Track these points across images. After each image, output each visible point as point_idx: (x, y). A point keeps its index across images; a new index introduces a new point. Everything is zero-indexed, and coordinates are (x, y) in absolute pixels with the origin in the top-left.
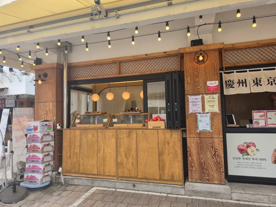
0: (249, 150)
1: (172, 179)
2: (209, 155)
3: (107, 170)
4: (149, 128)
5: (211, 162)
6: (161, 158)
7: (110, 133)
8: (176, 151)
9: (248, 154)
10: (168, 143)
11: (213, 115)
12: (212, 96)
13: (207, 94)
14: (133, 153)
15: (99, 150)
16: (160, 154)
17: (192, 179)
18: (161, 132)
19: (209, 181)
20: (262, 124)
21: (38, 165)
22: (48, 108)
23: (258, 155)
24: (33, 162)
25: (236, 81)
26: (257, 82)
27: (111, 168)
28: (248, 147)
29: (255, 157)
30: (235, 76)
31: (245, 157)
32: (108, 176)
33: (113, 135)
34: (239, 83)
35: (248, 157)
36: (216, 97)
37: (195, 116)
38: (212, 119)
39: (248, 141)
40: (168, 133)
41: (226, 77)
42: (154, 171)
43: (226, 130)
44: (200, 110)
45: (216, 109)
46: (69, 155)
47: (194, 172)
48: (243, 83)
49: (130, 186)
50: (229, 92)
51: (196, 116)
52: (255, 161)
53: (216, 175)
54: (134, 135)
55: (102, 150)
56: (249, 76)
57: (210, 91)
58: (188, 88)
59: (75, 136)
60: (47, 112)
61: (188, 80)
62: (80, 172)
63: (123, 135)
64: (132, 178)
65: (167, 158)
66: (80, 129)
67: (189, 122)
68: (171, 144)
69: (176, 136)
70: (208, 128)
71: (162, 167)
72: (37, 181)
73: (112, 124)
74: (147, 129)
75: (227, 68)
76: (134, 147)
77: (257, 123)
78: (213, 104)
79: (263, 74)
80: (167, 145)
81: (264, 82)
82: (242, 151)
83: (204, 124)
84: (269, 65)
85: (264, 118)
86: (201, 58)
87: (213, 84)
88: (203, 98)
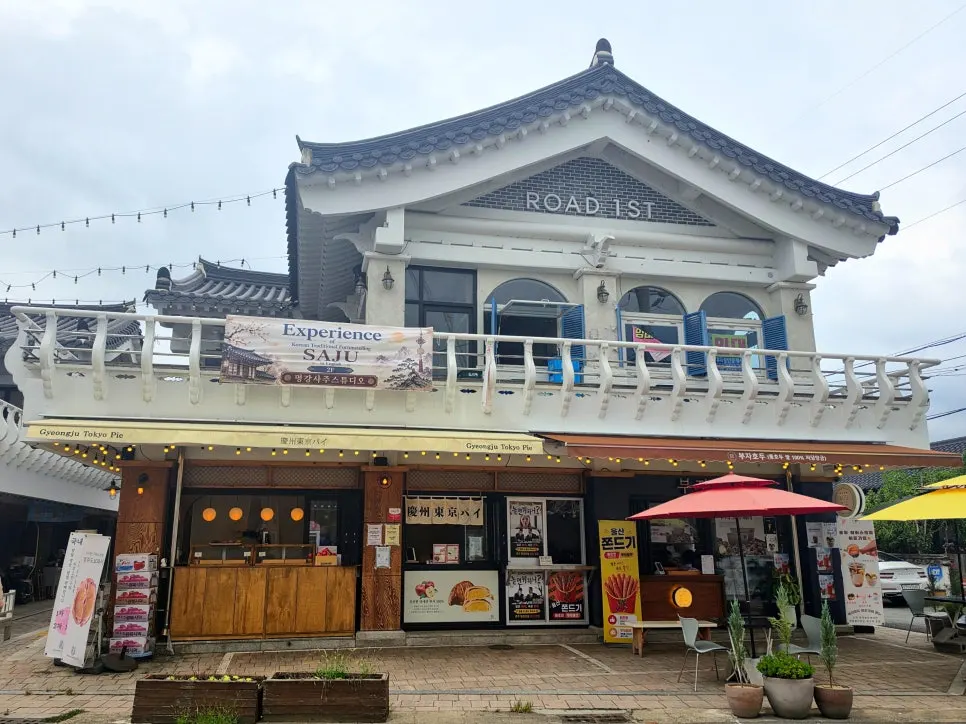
0: (427, 590)
1: (341, 631)
2: (386, 597)
3: (249, 626)
4: (316, 564)
5: (387, 604)
6: (329, 604)
7: (257, 573)
8: (348, 594)
9: (426, 596)
10: (340, 584)
11: (393, 548)
12: (393, 526)
13: (388, 523)
14: (292, 599)
15: (238, 599)
16: (329, 598)
17: (364, 626)
18: (331, 569)
19: (383, 628)
20: (442, 559)
21: (139, 624)
22: (144, 534)
23: (436, 597)
24: (128, 619)
25: (419, 508)
26: (439, 512)
27: (256, 621)
28: (426, 587)
29: (432, 599)
30: (419, 503)
31: (423, 599)
32: (250, 635)
33: (262, 575)
34: (422, 510)
35: (426, 599)
36: (397, 526)
37: (373, 549)
38: (391, 553)
39: (427, 580)
40: (340, 573)
41: (409, 503)
42: (317, 621)
43: (406, 567)
44: (379, 542)
45: (397, 542)
46: (183, 607)
47: (366, 619)
48: (425, 511)
49: (284, 645)
50: (411, 520)
51: (375, 550)
52: (432, 604)
53: (391, 621)
54: (294, 575)
55: (243, 598)
56: (432, 503)
57: (391, 520)
58: (368, 513)
59: (196, 578)
60: (142, 540)
61: (368, 504)
62: (204, 633)
63: (278, 576)
64: (288, 633)
65: (336, 604)
66: (207, 567)
67: (365, 555)
68: (344, 584)
69: (350, 575)
70: (387, 564)
71: (329, 618)
72: (139, 649)
73: (259, 560)
75: (411, 493)
76: (292, 592)
77: (437, 559)
78: (394, 535)
79: (445, 503)
80: (337, 587)
81: (446, 512)
82: (420, 592)
83: (383, 559)
84: (452, 493)
85: (445, 552)
86: (385, 482)
87: (395, 511)
88: (384, 528)
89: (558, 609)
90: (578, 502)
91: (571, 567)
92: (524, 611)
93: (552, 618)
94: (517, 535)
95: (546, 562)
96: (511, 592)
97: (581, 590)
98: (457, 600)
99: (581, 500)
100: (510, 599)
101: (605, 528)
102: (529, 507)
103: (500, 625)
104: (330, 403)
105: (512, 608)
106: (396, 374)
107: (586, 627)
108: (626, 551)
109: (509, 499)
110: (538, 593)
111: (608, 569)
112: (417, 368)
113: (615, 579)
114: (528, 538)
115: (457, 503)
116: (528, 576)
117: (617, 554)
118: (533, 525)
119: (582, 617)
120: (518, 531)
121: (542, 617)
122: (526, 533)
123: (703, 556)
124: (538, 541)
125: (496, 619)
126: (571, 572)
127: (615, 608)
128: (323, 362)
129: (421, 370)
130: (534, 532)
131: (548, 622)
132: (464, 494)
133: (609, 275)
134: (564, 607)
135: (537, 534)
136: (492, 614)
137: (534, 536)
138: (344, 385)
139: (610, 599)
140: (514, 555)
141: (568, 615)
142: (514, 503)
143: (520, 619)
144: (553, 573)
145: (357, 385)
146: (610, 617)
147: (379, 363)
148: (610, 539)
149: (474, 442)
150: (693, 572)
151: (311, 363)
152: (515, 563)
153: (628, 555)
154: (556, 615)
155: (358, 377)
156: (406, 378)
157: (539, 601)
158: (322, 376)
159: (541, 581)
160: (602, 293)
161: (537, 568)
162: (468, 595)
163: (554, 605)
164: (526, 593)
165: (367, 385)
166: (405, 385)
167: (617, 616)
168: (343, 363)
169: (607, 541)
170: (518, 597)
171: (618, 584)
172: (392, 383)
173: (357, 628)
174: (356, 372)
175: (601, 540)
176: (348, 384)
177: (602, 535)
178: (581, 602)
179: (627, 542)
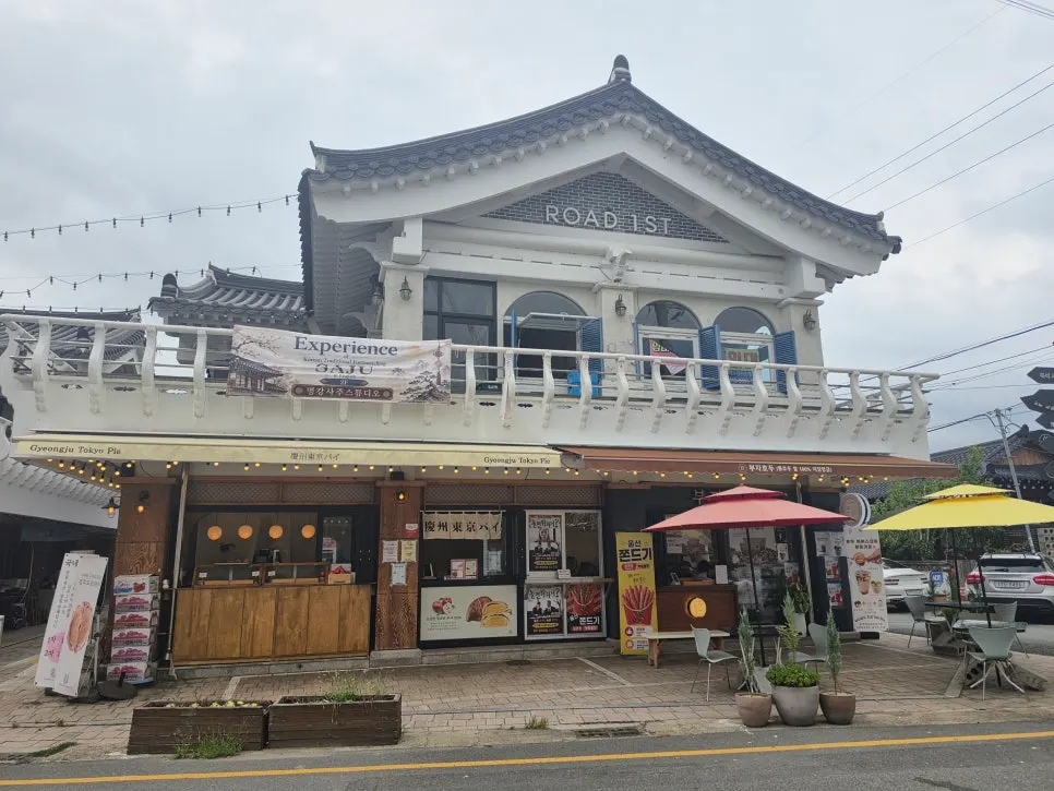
0: (445, 607)
1: (355, 651)
2: (401, 615)
3: (257, 649)
4: (329, 583)
5: (403, 623)
6: (342, 624)
7: (266, 592)
8: (362, 613)
9: (443, 613)
10: (353, 604)
11: (410, 565)
12: (410, 543)
13: (405, 539)
14: (303, 620)
15: (245, 621)
16: (342, 618)
17: (379, 646)
18: (344, 589)
19: (399, 647)
20: (460, 576)
21: (139, 648)
22: (145, 554)
24: (128, 643)
25: (437, 523)
26: (457, 527)
27: (265, 644)
28: (444, 603)
29: (450, 615)
30: (437, 518)
31: (440, 617)
32: (258, 657)
33: (271, 596)
34: (440, 526)
35: (443, 616)
36: (414, 542)
37: (389, 565)
38: (408, 570)
39: (444, 597)
40: (354, 589)
41: (427, 518)
42: (330, 641)
43: (423, 583)
44: (395, 558)
45: (414, 558)
46: (187, 631)
47: (382, 638)
48: (443, 526)
49: (294, 668)
50: (430, 536)
51: (391, 567)
52: (449, 621)
53: (407, 639)
54: (305, 595)
55: (250, 621)
56: (450, 518)
57: (407, 536)
58: (383, 531)
59: (200, 600)
60: (143, 560)
61: (384, 520)
62: (208, 658)
63: (289, 595)
64: (299, 655)
65: (350, 623)
66: (212, 588)
67: (380, 573)
68: (358, 604)
69: (364, 594)
70: (403, 582)
71: (342, 636)
72: (139, 675)
73: (268, 580)
74: (326, 584)
75: (429, 507)
76: (304, 611)
77: (455, 574)
78: (410, 551)
79: (463, 518)
80: (351, 606)
81: (464, 527)
82: (437, 609)
83: (399, 576)
84: (470, 508)
85: (462, 568)
86: (401, 497)
87: (412, 527)
88: (400, 544)
89: (576, 623)
90: (596, 515)
91: (589, 580)
92: (542, 625)
93: (570, 631)
94: (536, 548)
95: (565, 575)
96: (529, 606)
97: (599, 603)
98: (474, 616)
99: (599, 512)
100: (528, 613)
101: (623, 540)
102: (548, 520)
103: (518, 640)
104: (343, 416)
105: (531, 623)
106: (413, 386)
107: (603, 639)
108: (642, 562)
109: (528, 513)
110: (557, 607)
111: (625, 582)
112: (434, 381)
113: (632, 591)
114: (547, 552)
115: (476, 518)
116: (547, 590)
117: (635, 565)
118: (552, 538)
119: (600, 630)
120: (536, 545)
121: (560, 630)
122: (544, 546)
123: (717, 567)
124: (557, 554)
125: (515, 634)
126: (590, 585)
127: (632, 620)
128: (337, 374)
129: (439, 383)
130: (553, 545)
131: (566, 635)
132: (483, 508)
133: (627, 289)
134: (582, 619)
135: (556, 547)
136: (509, 629)
137: (553, 549)
138: (358, 398)
139: (627, 611)
140: (532, 569)
141: (586, 628)
142: (533, 516)
143: (538, 633)
144: (571, 586)
145: (371, 398)
146: (627, 629)
147: (395, 376)
148: (627, 551)
149: (494, 456)
150: (708, 582)
151: (323, 375)
152: (533, 577)
153: (645, 566)
154: (574, 629)
155: (372, 390)
156: (422, 391)
157: (557, 615)
158: (335, 389)
159: (559, 594)
160: (619, 307)
161: (556, 581)
162: (486, 610)
163: (572, 619)
164: (544, 607)
165: (382, 397)
166: (422, 397)
167: (634, 627)
168: (357, 375)
169: (624, 553)
170: (537, 611)
171: (634, 594)
172: (409, 395)
173: (372, 647)
174: (371, 384)
175: (618, 553)
176: (363, 397)
177: (619, 547)
178: (599, 614)
179: (643, 553)
